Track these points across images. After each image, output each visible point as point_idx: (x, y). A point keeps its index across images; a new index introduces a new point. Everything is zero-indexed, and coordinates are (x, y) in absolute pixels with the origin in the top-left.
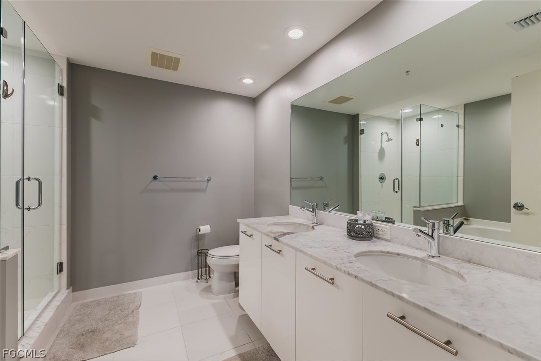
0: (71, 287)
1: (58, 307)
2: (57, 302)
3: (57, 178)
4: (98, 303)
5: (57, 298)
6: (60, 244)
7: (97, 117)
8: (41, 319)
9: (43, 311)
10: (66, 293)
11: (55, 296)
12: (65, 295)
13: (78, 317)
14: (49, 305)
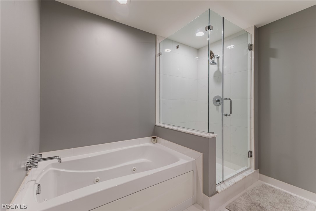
0: (258, 169)
1: (245, 177)
2: (246, 174)
3: (249, 100)
4: (274, 191)
5: (247, 172)
6: (251, 140)
7: (274, 56)
8: (234, 179)
9: (237, 175)
10: (253, 172)
11: (247, 170)
12: (252, 172)
13: (258, 192)
14: (241, 173)
